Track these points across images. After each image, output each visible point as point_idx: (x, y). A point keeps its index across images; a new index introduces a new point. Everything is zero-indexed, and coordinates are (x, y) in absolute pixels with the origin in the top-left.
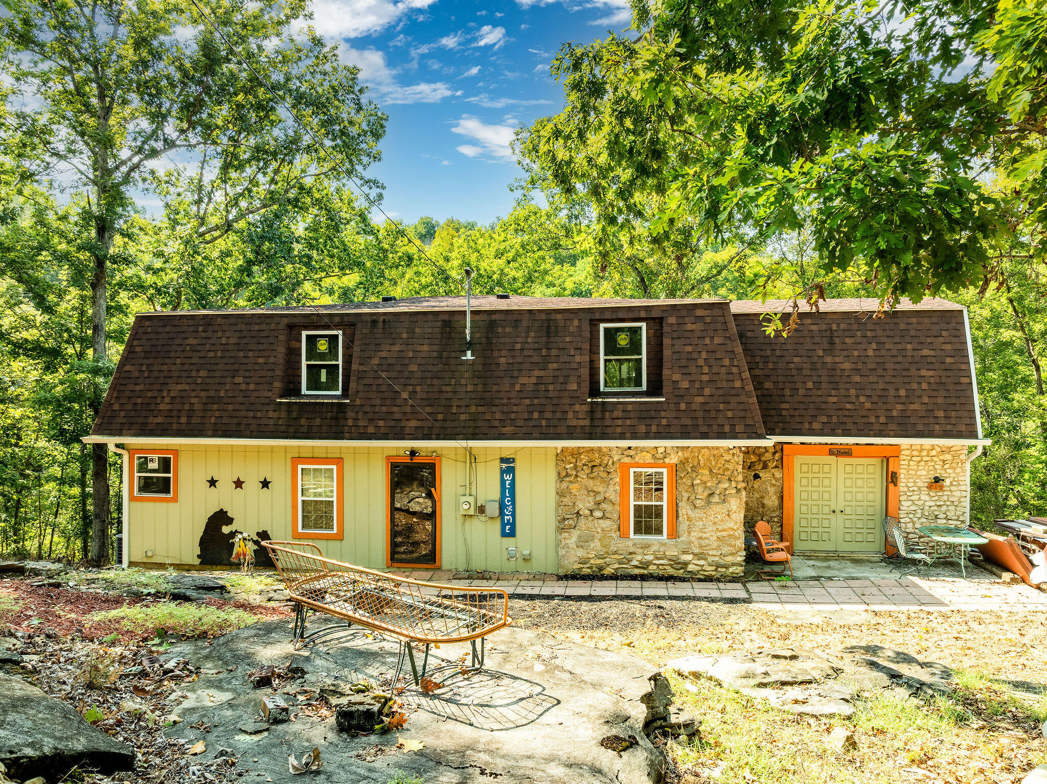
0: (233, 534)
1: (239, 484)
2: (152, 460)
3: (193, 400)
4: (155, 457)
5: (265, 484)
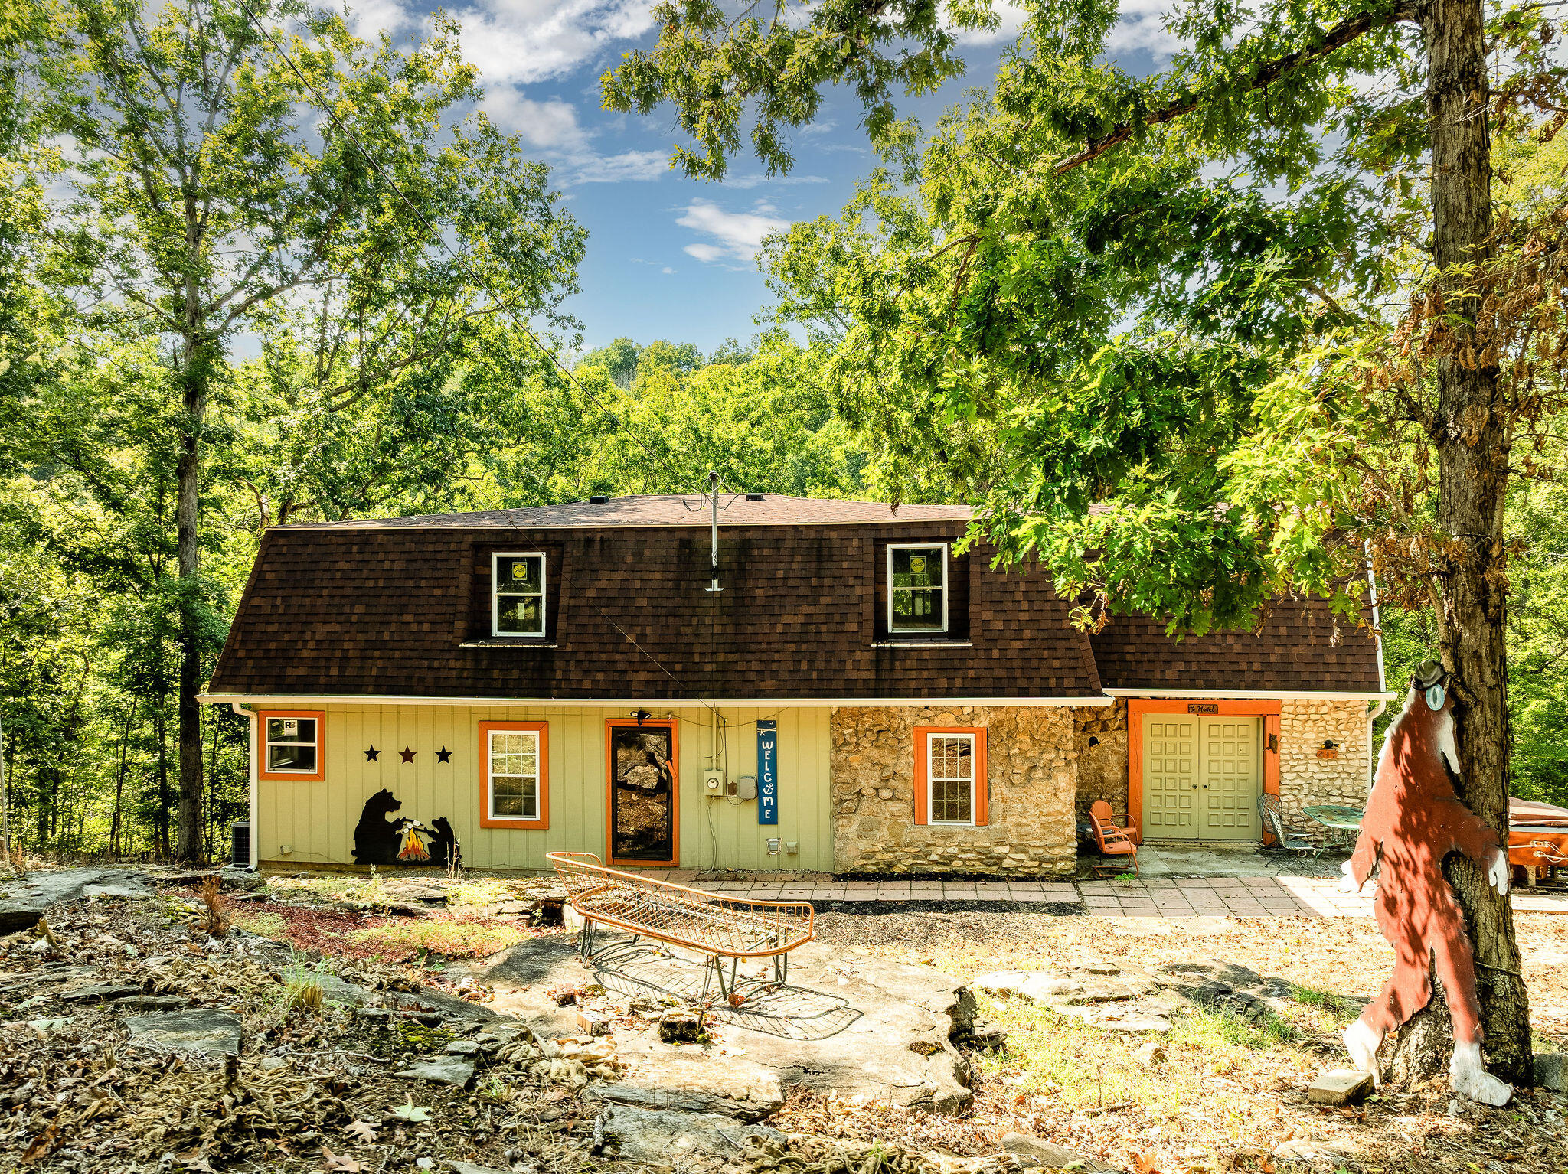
0: (399, 823)
1: (408, 756)
2: (289, 725)
3: (346, 646)
4: (295, 720)
5: (444, 756)
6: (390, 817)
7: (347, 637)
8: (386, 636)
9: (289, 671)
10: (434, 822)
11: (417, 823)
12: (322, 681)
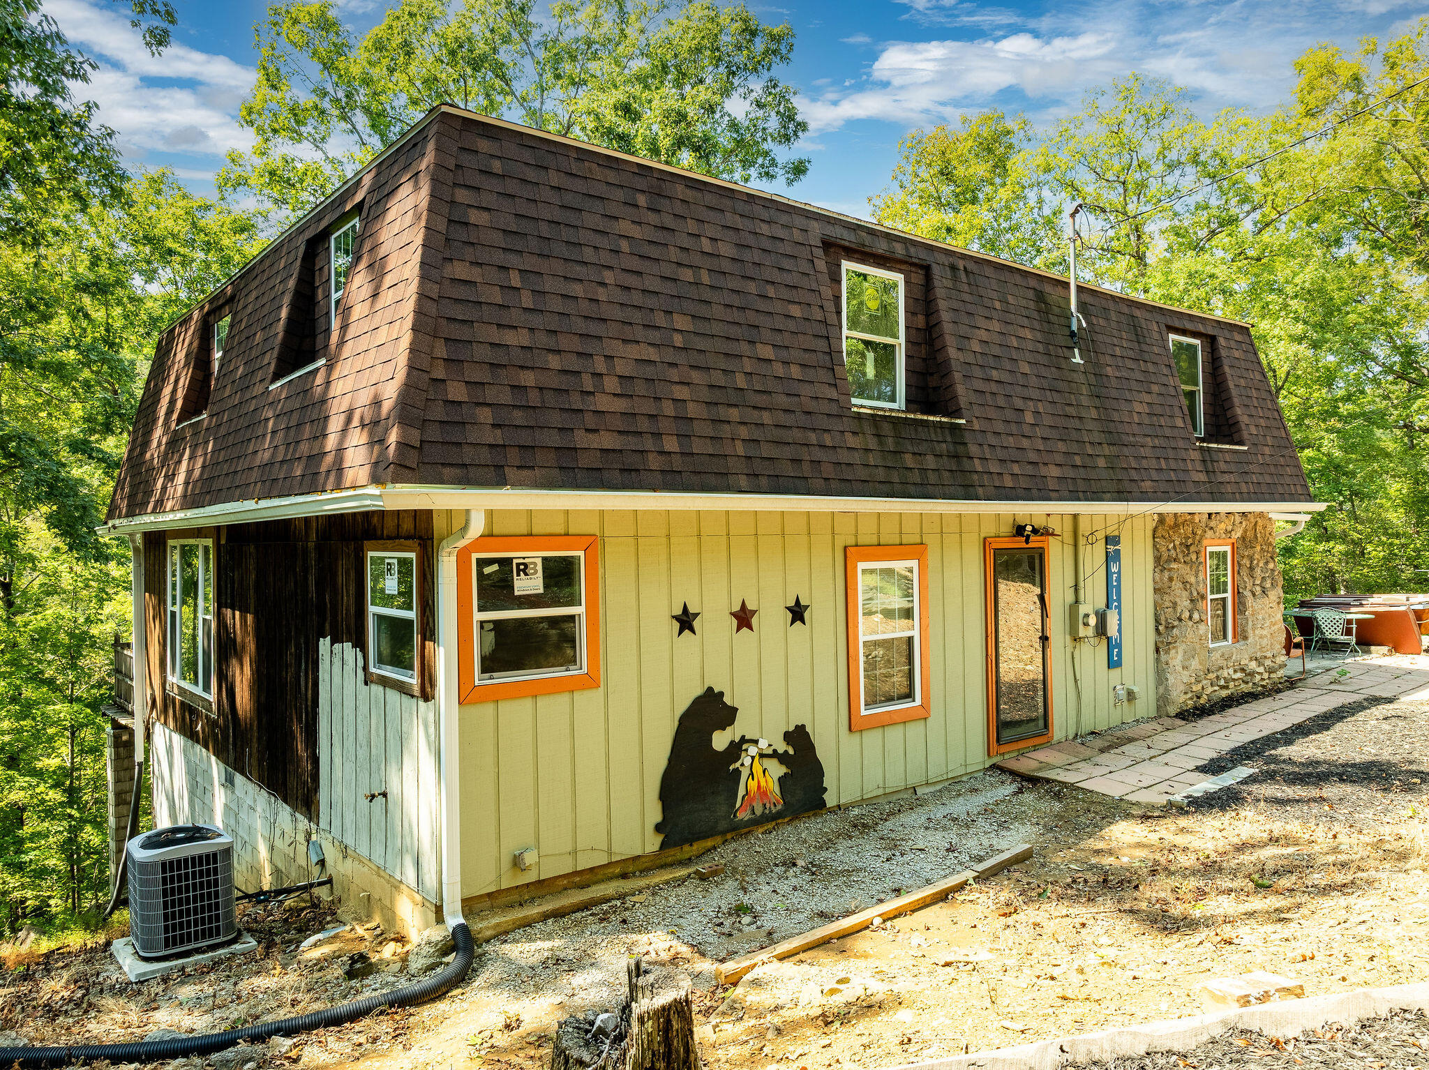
0: (736, 749)
1: (744, 618)
2: (524, 569)
3: (681, 393)
4: (535, 557)
5: (797, 613)
6: (720, 741)
7: (674, 375)
8: (741, 382)
9: (581, 439)
10: (788, 737)
11: (763, 744)
12: (654, 462)
